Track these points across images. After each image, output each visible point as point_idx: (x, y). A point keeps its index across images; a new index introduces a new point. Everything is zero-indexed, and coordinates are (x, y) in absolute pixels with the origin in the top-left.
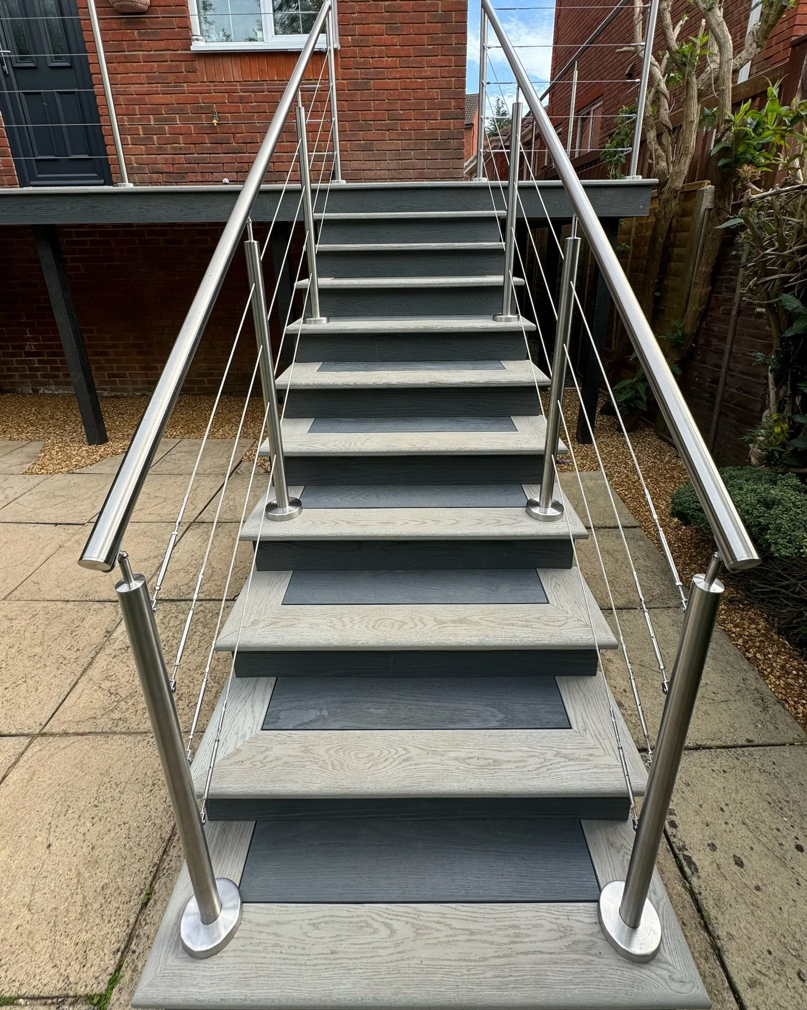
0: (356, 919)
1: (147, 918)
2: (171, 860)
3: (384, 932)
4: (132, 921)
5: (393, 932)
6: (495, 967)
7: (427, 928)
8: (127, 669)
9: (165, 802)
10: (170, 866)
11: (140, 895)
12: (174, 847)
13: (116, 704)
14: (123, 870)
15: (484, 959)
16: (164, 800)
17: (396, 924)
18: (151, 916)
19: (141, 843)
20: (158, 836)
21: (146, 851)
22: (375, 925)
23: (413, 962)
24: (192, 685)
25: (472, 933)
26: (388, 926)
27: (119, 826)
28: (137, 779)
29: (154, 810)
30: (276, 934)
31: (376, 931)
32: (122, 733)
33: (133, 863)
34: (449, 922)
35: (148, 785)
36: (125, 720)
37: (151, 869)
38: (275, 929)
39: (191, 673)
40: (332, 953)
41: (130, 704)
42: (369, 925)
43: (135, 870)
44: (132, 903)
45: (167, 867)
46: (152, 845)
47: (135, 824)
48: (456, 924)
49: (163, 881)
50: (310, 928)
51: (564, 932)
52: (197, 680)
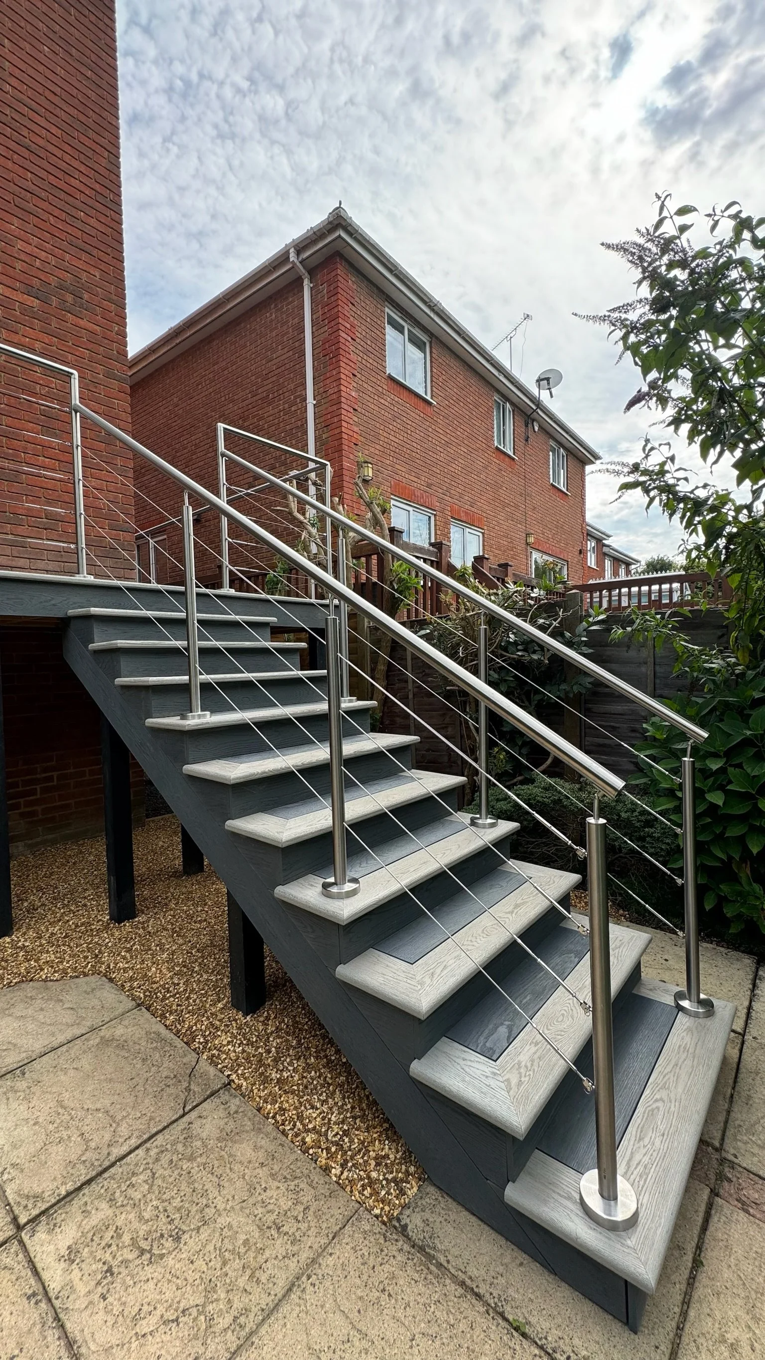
0: (646, 1115)
1: (540, 1336)
2: (491, 1294)
3: (660, 1104)
4: (537, 1351)
5: (661, 1099)
6: (698, 1064)
7: (666, 1083)
8: (151, 1284)
9: (416, 1282)
10: (496, 1296)
11: (513, 1336)
12: (477, 1286)
13: (202, 1318)
14: (473, 1351)
15: (693, 1066)
16: (413, 1282)
17: (658, 1096)
18: (540, 1330)
19: (452, 1322)
20: (456, 1300)
21: (465, 1318)
22: (654, 1106)
23: (683, 1096)
24: (270, 1207)
25: (677, 1065)
26: (656, 1101)
27: (411, 1347)
28: (359, 1311)
29: (418, 1298)
30: (638, 1164)
31: (658, 1108)
32: (259, 1325)
33: (472, 1336)
34: (666, 1071)
35: (378, 1298)
36: (246, 1311)
37: (490, 1317)
38: (634, 1163)
39: (252, 1201)
40: (663, 1135)
41: (223, 1296)
42: (653, 1110)
43: (482, 1336)
44: (517, 1347)
45: (496, 1300)
46: (462, 1310)
47: (423, 1325)
48: (668, 1069)
49: (509, 1309)
50: (641, 1143)
51: (689, 1030)
52: (271, 1198)
